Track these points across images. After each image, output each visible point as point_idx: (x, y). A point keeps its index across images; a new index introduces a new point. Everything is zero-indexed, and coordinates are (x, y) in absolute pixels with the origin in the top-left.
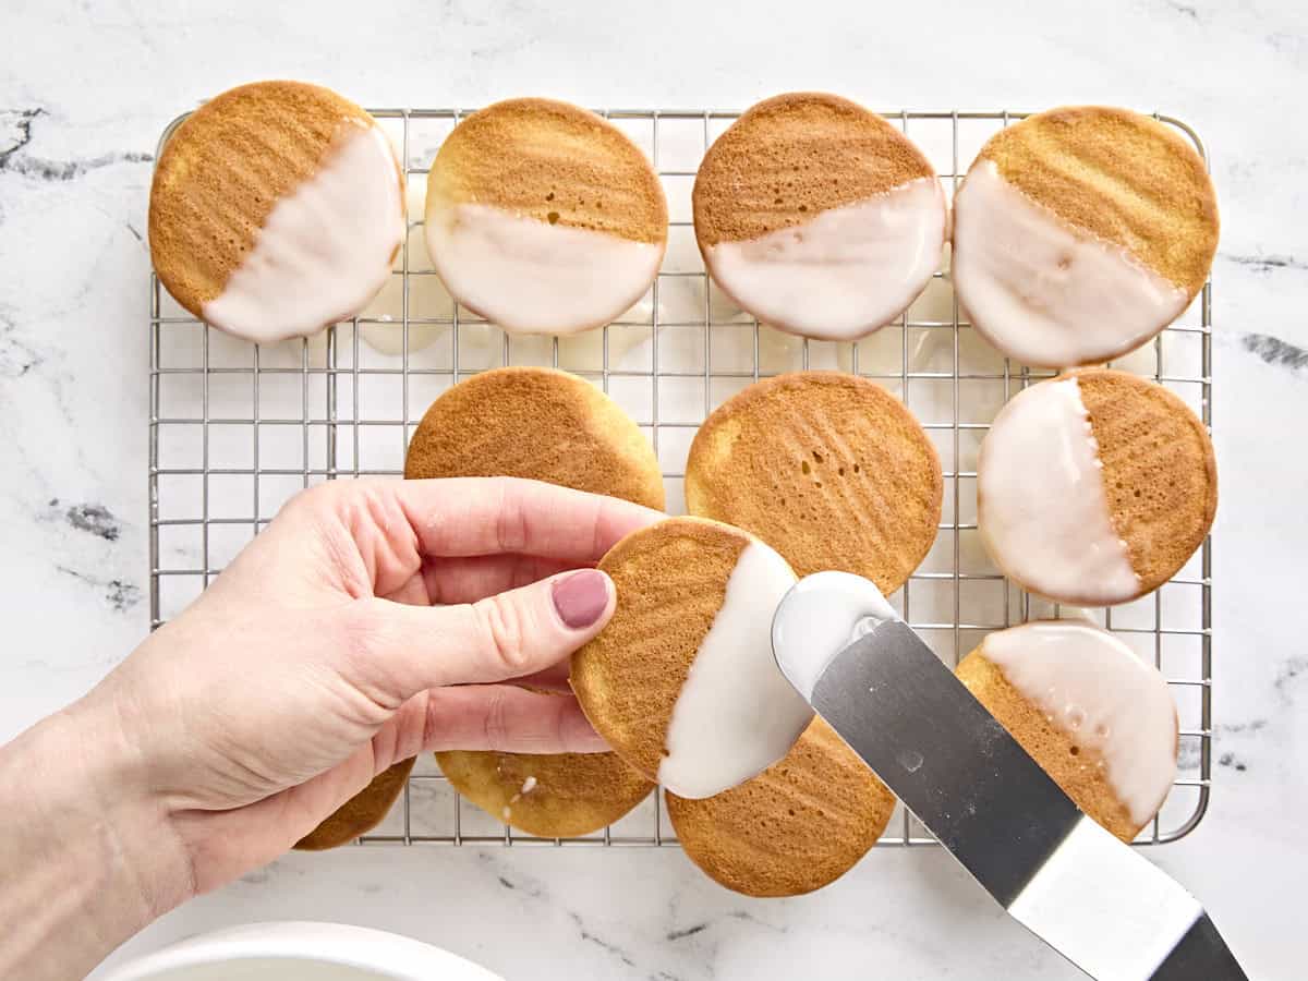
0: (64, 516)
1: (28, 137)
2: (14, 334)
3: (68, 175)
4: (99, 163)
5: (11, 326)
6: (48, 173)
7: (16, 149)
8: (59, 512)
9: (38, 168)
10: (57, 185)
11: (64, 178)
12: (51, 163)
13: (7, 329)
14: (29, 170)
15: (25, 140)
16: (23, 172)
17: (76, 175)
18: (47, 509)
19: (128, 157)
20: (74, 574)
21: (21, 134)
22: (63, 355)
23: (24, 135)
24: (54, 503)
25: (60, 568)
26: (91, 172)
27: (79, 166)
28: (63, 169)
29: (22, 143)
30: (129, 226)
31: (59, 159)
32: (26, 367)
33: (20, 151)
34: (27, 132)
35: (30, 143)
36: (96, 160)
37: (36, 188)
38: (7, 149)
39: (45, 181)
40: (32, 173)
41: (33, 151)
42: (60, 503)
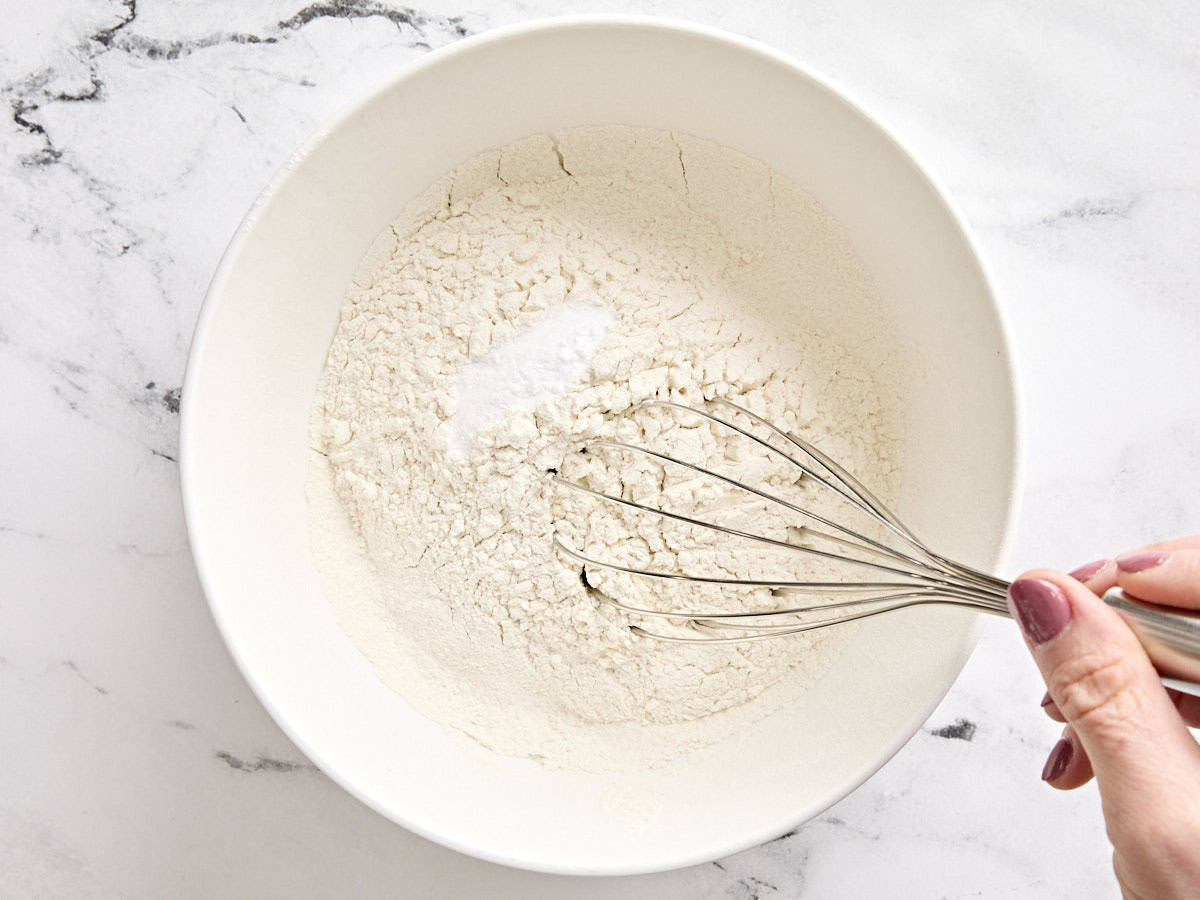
0: (161, 399)
1: (134, 15)
2: (115, 214)
3: (173, 54)
4: (205, 43)
5: (111, 206)
6: (152, 52)
7: (121, 26)
8: (155, 395)
9: (144, 47)
10: (161, 63)
11: (168, 58)
12: (156, 41)
13: (108, 209)
14: (133, 48)
15: (130, 17)
16: (129, 51)
17: (181, 55)
18: (142, 392)
19: (235, 38)
20: (169, 458)
21: (126, 11)
22: (163, 237)
23: (130, 12)
24: (151, 386)
25: (154, 453)
26: (197, 53)
27: (184, 45)
28: (168, 49)
29: (128, 21)
30: (234, 108)
31: (165, 38)
32: (126, 248)
33: (126, 28)
34: (133, 10)
35: (134, 21)
36: (202, 41)
37: (140, 67)
38: (112, 26)
39: (149, 60)
40: (135, 51)
41: (137, 28)
42: (156, 385)
